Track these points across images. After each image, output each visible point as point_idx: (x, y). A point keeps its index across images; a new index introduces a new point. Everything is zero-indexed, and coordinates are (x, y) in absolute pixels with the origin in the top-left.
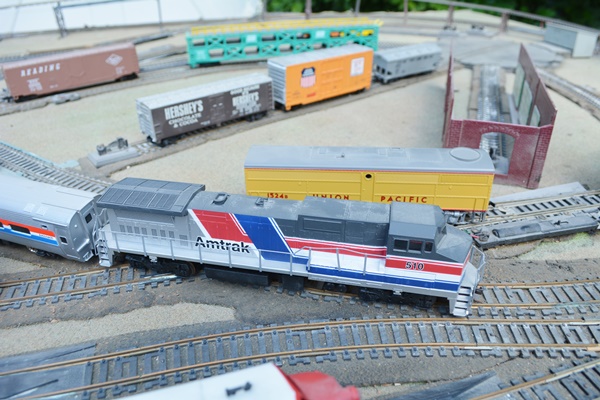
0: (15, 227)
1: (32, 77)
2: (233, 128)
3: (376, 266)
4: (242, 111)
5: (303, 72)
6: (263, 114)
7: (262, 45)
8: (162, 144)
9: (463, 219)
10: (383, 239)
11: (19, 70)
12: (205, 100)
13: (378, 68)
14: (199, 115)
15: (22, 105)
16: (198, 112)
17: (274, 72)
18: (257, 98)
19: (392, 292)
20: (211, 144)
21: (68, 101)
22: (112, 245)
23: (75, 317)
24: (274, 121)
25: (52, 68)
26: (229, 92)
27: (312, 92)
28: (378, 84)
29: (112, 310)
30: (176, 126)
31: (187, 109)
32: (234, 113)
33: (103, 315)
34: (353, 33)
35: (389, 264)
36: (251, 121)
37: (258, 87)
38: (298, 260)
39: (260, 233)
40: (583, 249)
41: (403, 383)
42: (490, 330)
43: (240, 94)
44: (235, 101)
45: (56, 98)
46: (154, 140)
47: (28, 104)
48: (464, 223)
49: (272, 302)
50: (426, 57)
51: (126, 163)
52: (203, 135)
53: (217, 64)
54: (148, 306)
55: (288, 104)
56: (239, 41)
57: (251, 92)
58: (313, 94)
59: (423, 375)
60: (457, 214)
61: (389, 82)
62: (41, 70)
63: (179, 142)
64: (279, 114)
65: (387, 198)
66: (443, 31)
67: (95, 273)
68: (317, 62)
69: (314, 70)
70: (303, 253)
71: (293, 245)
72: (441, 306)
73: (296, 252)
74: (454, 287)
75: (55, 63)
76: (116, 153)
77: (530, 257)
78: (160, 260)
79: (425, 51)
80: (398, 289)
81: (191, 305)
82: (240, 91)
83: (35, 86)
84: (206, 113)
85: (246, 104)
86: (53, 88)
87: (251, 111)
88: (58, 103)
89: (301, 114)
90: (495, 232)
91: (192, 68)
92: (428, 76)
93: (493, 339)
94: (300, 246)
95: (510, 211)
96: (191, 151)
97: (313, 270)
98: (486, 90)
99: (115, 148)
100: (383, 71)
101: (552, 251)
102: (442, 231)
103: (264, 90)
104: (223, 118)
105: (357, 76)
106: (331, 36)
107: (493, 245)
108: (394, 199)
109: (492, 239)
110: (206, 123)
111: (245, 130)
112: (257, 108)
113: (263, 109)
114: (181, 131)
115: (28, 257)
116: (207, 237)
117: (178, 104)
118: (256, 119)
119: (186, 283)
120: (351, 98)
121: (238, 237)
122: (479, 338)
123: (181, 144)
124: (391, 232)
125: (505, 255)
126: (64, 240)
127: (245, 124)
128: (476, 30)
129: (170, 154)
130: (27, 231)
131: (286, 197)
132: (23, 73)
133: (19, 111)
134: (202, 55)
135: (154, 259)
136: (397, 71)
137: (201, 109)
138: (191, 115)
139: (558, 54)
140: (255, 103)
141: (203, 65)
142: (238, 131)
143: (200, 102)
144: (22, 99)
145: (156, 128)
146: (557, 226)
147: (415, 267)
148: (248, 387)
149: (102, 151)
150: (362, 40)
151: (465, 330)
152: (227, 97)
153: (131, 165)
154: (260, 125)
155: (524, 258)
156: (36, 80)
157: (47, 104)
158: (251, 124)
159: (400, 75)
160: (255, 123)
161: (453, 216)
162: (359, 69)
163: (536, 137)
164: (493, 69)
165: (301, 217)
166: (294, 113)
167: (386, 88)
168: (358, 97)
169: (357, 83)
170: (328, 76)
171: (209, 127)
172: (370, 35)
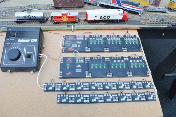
3: (131, 8)
19: (132, 11)
22: (100, 3)
38: (122, 7)
39: (118, 2)
71: (122, 4)
72: (138, 13)
73: (122, 6)
74: (140, 11)
78: (106, 5)
80: (133, 11)
97: (124, 7)
101: (155, 13)
109: (147, 10)
116: (112, 3)
121: (116, 3)
126: (94, 1)
130: (89, 0)
147: (135, 8)
165: (124, 1)
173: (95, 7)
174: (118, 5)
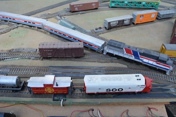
0: (89, 45)
1: (76, 7)
2: (123, 27)
3: (155, 63)
5: (140, 16)
6: (129, 25)
7: (129, 4)
8: (108, 29)
10: (157, 59)
11: (74, 5)
13: (158, 15)
15: (73, 13)
17: (133, 15)
18: (129, 21)
19: (156, 68)
20: (118, 30)
21: (83, 13)
22: (107, 51)
23: (100, 62)
24: (132, 27)
25: (81, 5)
26: (124, 20)
28: (157, 20)
29: (106, 62)
30: (112, 26)
31: (115, 23)
32: (124, 24)
33: (105, 63)
34: (152, 4)
35: (157, 63)
38: (141, 60)
39: (135, 54)
41: (156, 83)
42: (172, 78)
43: (126, 20)
44: (125, 22)
45: (80, 12)
46: (107, 28)
47: (74, 13)
49: (134, 66)
50: (171, 14)
51: (101, 32)
52: (116, 28)
53: (116, 7)
54: (112, 62)
55: (135, 23)
56: (123, 2)
58: (141, 21)
59: (159, 82)
61: (160, 19)
62: (78, 6)
63: (111, 29)
64: (132, 25)
67: (102, 55)
68: (144, 14)
69: (143, 16)
70: (142, 59)
72: (164, 72)
74: (168, 70)
75: (81, 4)
76: (99, 30)
79: (171, 13)
80: (158, 68)
81: (119, 64)
83: (76, 9)
84: (118, 24)
85: (126, 22)
86: (80, 10)
87: (127, 24)
88: (81, 14)
89: (138, 26)
92: (170, 19)
93: (173, 80)
94: (142, 57)
96: (114, 31)
97: (144, 62)
99: (99, 29)
100: (159, 17)
102: (168, 60)
103: (131, 20)
104: (121, 25)
105: (152, 18)
106: (146, 4)
110: (118, 26)
111: (125, 28)
112: (129, 24)
115: (88, 50)
116: (125, 53)
117: (113, 22)
119: (118, 60)
122: (170, 79)
124: (159, 58)
126: (99, 49)
127: (125, 26)
130: (92, 46)
132: (75, 6)
133: (73, 15)
134: (113, 5)
135: (114, 55)
136: (162, 17)
137: (117, 23)
144: (73, 12)
145: (108, 26)
147: (162, 65)
148: (138, 76)
149: (96, 29)
151: (168, 77)
152: (123, 21)
153: (103, 33)
154: (128, 27)
156: (77, 8)
157: (78, 13)
158: (126, 27)
159: (163, 18)
160: (127, 26)
162: (153, 16)
165: (143, 53)
166: (136, 25)
167: (159, 21)
168: (151, 22)
169: (152, 19)
170: (146, 17)
171: (118, 27)
172: (157, 4)
173: (100, 55)
174: (134, 58)
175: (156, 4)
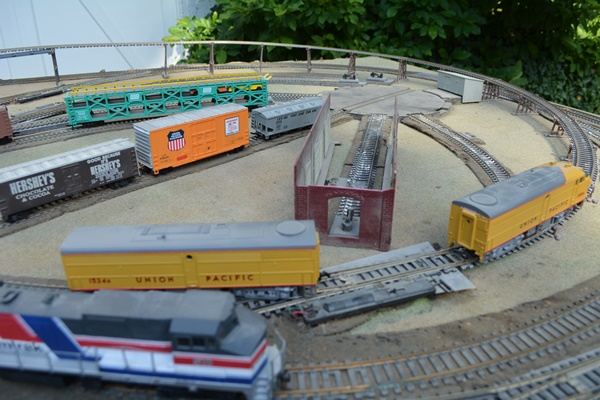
2: (95, 197)
4: (102, 179)
5: (170, 136)
9: (295, 293)
12: (57, 171)
14: (52, 187)
16: (49, 184)
18: (119, 165)
24: (141, 187)
27: (183, 154)
28: (259, 141)
30: (24, 200)
31: (37, 182)
32: (94, 182)
35: (178, 361)
36: (115, 188)
37: (119, 154)
40: (419, 316)
44: (93, 170)
48: (297, 297)
55: (156, 169)
57: (110, 160)
58: (185, 157)
60: (287, 289)
63: (31, 216)
64: (147, 179)
65: (213, 278)
66: (342, 80)
68: (185, 124)
69: (182, 132)
70: (90, 351)
71: (83, 343)
77: (362, 330)
82: (99, 159)
87: (113, 179)
89: (171, 178)
90: (326, 307)
91: (73, 129)
95: (351, 280)
96: (44, 225)
98: (367, 143)
100: (264, 127)
101: (387, 321)
104: (81, 187)
105: (233, 134)
107: (324, 320)
108: (219, 278)
109: (322, 313)
111: (108, 198)
113: (128, 176)
114: (31, 205)
117: (25, 178)
118: (122, 186)
120: (229, 157)
123: (33, 218)
125: (335, 330)
127: (110, 192)
128: (376, 78)
129: (18, 230)
131: (109, 281)
137: (53, 181)
138: (41, 188)
139: (447, 100)
140: (117, 170)
141: (86, 125)
142: (99, 200)
143: (51, 175)
146: (393, 295)
150: (251, 94)
154: (126, 192)
155: (355, 332)
158: (116, 191)
160: (120, 189)
161: (284, 292)
162: (235, 128)
163: (380, 201)
164: (380, 119)
165: (85, 317)
166: (164, 177)
167: (269, 144)
168: (236, 155)
169: (233, 142)
170: (199, 137)
171: (63, 199)
172: (259, 89)
175: (255, 87)
